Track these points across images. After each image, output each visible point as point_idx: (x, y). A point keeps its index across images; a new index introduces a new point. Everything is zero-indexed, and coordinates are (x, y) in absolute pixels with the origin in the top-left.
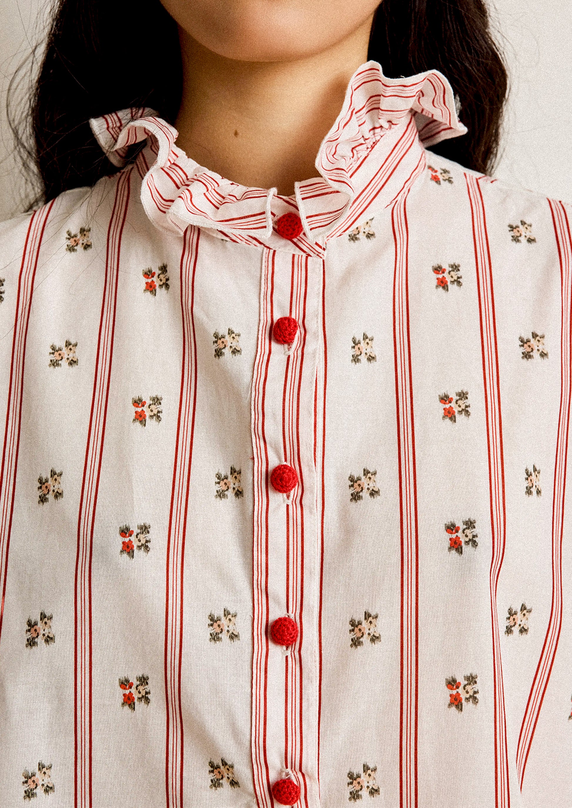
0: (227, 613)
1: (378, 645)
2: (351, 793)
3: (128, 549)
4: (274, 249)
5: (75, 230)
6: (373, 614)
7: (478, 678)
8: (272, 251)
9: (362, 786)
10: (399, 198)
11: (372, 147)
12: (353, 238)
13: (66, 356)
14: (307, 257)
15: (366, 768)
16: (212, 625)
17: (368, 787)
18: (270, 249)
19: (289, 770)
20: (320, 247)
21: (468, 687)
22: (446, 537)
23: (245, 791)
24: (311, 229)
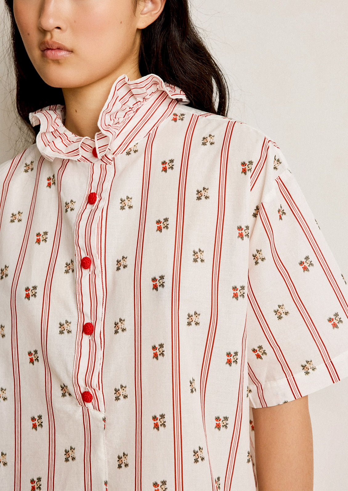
0: (67, 322)
1: (125, 333)
2: (116, 397)
3: (28, 296)
4: (94, 163)
5: (29, 163)
6: (123, 319)
7: (164, 345)
8: (93, 164)
9: (120, 394)
10: (151, 131)
11: (136, 111)
12: (128, 153)
13: (17, 218)
14: (106, 165)
15: (122, 386)
16: (60, 327)
17: (123, 395)
18: (92, 163)
19: (88, 387)
20: (110, 160)
21: (160, 349)
22: (152, 283)
23: (73, 397)
24: (100, 153)
